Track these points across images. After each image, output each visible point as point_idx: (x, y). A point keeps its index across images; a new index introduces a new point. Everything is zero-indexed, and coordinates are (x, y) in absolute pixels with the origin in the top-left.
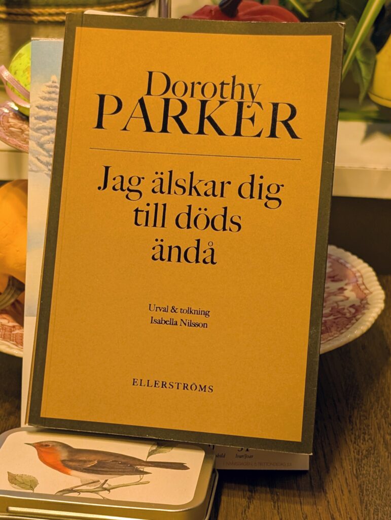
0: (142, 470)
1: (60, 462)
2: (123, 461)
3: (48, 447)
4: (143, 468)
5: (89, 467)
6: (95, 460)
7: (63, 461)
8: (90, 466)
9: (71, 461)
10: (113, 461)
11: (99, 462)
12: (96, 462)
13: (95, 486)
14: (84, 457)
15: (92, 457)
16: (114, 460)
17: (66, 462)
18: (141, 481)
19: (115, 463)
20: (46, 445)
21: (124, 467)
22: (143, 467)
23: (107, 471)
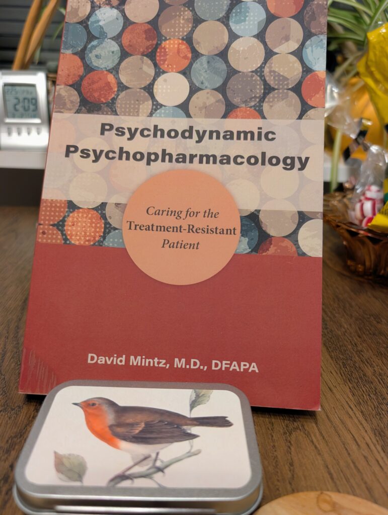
0: (189, 432)
1: (107, 429)
2: (169, 420)
3: (94, 407)
4: (190, 430)
5: (137, 434)
6: (142, 422)
7: (111, 427)
8: (137, 431)
9: (119, 425)
10: (160, 422)
11: (147, 424)
12: (143, 425)
13: (147, 465)
14: (129, 419)
15: (139, 417)
16: (160, 419)
17: (114, 428)
18: (192, 451)
19: (160, 424)
20: (94, 404)
21: (171, 430)
22: (189, 427)
23: (156, 438)
